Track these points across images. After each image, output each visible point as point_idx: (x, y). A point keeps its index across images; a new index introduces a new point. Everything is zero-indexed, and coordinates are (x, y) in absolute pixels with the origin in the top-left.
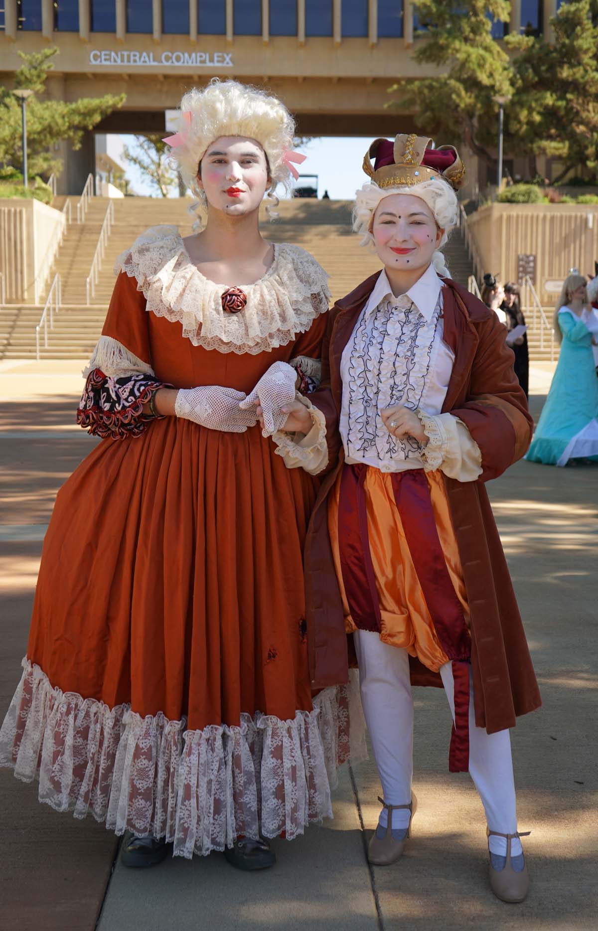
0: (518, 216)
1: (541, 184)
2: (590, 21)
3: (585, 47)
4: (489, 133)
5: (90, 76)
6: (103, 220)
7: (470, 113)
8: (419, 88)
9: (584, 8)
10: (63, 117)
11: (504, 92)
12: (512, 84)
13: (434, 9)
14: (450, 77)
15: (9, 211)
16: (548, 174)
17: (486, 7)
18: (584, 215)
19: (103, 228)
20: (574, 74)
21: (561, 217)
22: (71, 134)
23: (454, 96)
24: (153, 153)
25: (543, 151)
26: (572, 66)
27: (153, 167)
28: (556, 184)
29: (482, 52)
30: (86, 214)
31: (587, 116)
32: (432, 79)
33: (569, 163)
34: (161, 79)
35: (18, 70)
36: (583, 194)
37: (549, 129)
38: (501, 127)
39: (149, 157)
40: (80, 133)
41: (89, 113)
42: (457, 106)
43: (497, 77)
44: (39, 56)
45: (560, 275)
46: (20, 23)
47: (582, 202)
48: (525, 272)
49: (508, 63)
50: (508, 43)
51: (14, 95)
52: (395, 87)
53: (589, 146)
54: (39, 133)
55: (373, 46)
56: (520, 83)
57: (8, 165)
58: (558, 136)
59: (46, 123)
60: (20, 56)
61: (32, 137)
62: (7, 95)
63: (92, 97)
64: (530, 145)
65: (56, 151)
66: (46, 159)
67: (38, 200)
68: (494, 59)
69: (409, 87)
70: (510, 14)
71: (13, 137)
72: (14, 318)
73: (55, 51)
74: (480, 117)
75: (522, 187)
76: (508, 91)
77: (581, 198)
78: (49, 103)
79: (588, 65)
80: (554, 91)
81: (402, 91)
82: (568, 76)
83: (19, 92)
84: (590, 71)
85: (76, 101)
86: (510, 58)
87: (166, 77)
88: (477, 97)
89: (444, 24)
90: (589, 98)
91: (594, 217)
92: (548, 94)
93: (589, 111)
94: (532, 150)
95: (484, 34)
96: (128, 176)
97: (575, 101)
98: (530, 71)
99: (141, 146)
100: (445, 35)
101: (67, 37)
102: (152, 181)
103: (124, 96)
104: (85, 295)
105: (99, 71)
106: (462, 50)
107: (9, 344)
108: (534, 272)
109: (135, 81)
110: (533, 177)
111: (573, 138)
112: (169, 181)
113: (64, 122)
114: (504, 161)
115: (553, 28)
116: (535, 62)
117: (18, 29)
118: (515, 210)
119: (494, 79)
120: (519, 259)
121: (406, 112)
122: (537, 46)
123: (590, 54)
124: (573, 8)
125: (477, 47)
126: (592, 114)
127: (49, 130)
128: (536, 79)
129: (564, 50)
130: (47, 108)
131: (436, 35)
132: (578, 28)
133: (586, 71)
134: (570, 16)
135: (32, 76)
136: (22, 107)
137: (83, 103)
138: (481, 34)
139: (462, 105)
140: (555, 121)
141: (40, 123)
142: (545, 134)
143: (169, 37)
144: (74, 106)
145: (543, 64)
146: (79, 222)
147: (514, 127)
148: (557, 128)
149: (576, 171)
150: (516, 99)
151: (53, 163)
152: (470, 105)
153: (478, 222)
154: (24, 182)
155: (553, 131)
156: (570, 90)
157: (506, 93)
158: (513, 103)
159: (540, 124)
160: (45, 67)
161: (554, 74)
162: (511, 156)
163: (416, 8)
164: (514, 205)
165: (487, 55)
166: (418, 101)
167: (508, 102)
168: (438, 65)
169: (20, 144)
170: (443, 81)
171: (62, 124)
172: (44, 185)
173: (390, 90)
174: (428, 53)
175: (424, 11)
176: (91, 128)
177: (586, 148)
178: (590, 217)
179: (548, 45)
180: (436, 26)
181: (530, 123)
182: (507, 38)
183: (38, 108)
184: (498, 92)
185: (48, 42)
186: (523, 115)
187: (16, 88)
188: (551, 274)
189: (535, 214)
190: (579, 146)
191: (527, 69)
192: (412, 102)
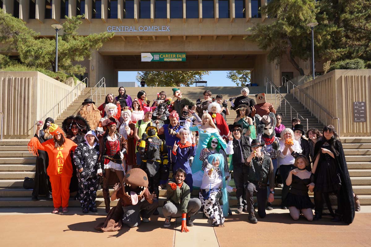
34: (139, 39)
101: (97, 21)
109: (128, 41)
143: (142, 20)
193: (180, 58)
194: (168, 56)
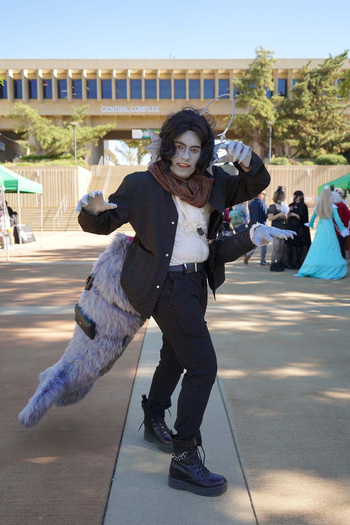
0: (278, 170)
1: (287, 157)
2: (308, 90)
3: (306, 100)
4: (265, 137)
5: (102, 117)
6: (107, 175)
7: (257, 129)
8: (236, 119)
9: (305, 84)
10: (91, 133)
11: (272, 119)
12: (275, 116)
13: (242, 85)
14: (249, 114)
15: (69, 171)
16: (290, 154)
17: (264, 85)
18: (306, 170)
19: (107, 178)
20: (301, 112)
21: (296, 171)
22: (94, 140)
23: (251, 122)
24: (128, 148)
25: (288, 144)
26: (300, 108)
27: (127, 154)
28: (294, 157)
29: (262, 103)
30: (100, 172)
31: (306, 130)
32: (242, 115)
33: (298, 149)
34: (130, 117)
35: (72, 114)
36: (305, 161)
37: (290, 134)
38: (271, 135)
39: (126, 149)
40: (98, 139)
41: (101, 131)
42: (252, 126)
43: (269, 113)
44: (81, 109)
46: (73, 96)
47: (305, 164)
49: (273, 108)
50: (273, 99)
51: (71, 124)
52: (226, 118)
53: (307, 141)
54: (81, 140)
55: (217, 102)
56: (278, 116)
57: (69, 153)
58: (294, 137)
59: (84, 135)
60: (73, 109)
61: (78, 141)
62: (68, 124)
63: (102, 124)
64: (282, 141)
65: (88, 147)
66: (84, 150)
67: (81, 166)
68: (267, 105)
70: (274, 88)
71: (71, 142)
72: (70, 214)
73: (87, 106)
74: (262, 131)
75: (280, 158)
76: (273, 119)
77: (305, 163)
78: (85, 127)
79: (307, 108)
80: (292, 119)
82: (298, 113)
83: (73, 123)
84: (308, 110)
85: (96, 126)
86: (274, 105)
87: (132, 116)
88: (260, 122)
89: (246, 92)
90: (307, 122)
92: (290, 120)
93: (306, 127)
94: (283, 144)
95: (264, 96)
96: (117, 158)
97: (301, 123)
98: (283, 111)
99: (123, 146)
100: (247, 96)
101: (92, 101)
102: (127, 160)
103: (115, 124)
105: (105, 114)
106: (254, 102)
107: (68, 225)
109: (120, 118)
110: (284, 154)
111: (300, 138)
112: (133, 159)
113: (91, 135)
114: (272, 148)
115: (291, 93)
116: (284, 107)
117: (73, 98)
118: (277, 168)
119: (267, 114)
122: (286, 100)
123: (308, 103)
124: (301, 84)
125: (260, 101)
126: (308, 128)
127: (85, 139)
128: (285, 114)
129: (296, 102)
130: (84, 129)
131: (243, 96)
132: (303, 93)
133: (306, 110)
134: (299, 88)
135: (78, 116)
136: (74, 129)
137: (99, 127)
138: (262, 96)
139: (254, 125)
140: (293, 131)
141: (82, 135)
142: (288, 137)
143: (133, 100)
144: (95, 128)
145: (288, 108)
146: (97, 176)
147: (276, 134)
148: (293, 134)
149: (301, 152)
150: (277, 122)
151: (87, 152)
152: (257, 125)
154: (75, 159)
155: (292, 136)
156: (299, 117)
157: (272, 121)
158: (275, 124)
159: (287, 133)
160: (83, 113)
161: (292, 112)
162: (274, 146)
163: (235, 85)
164: (276, 166)
165: (264, 104)
166: (236, 124)
167: (273, 124)
168: (244, 109)
169: (73, 144)
170: (246, 116)
171: (91, 136)
172: (83, 160)
173: (224, 119)
174: (240, 104)
175: (238, 87)
176: (102, 137)
177: (306, 142)
178: (309, 171)
179: (290, 100)
180: (243, 93)
181: (283, 132)
182: (273, 97)
183: (81, 129)
184: (269, 120)
185: (85, 103)
186: (280, 129)
187: (72, 121)
189: (285, 169)
190: (303, 141)
191: (281, 110)
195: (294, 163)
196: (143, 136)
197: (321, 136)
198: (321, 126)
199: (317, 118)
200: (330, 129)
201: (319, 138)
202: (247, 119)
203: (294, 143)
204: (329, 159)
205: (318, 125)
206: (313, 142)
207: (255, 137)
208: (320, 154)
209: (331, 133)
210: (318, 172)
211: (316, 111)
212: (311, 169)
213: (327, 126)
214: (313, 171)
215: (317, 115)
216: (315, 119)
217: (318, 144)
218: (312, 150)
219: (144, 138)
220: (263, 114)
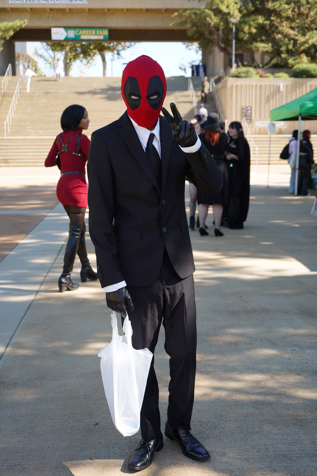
0: (242, 85)
1: (256, 67)
4: (228, 39)
5: (9, 10)
6: (15, 90)
7: (217, 28)
8: (189, 14)
11: (235, 16)
12: (240, 11)
14: (206, 8)
16: (261, 62)
18: (278, 84)
19: (15, 93)
20: (274, 6)
21: (265, 85)
23: (208, 19)
25: (257, 48)
28: (266, 67)
30: (7, 86)
31: (282, 30)
32: (197, 9)
33: (272, 56)
34: (48, 10)
36: (278, 72)
37: (261, 36)
38: (234, 36)
41: (6, 30)
42: (210, 24)
43: (231, 8)
45: (265, 117)
47: (277, 77)
48: (246, 115)
52: (176, 14)
53: (283, 46)
56: (245, 12)
58: (267, 40)
64: (250, 46)
69: (184, 14)
74: (223, 30)
75: (244, 69)
76: (237, 16)
77: (277, 75)
80: (263, 15)
81: (180, 16)
82: (271, 7)
84: (283, 4)
87: (51, 9)
88: (221, 19)
90: (283, 19)
91: (284, 85)
92: (260, 17)
93: (283, 26)
94: (251, 48)
97: (275, 20)
98: (250, 5)
103: (26, 20)
104: (4, 131)
105: (13, 6)
108: (251, 116)
109: (34, 12)
110: (253, 63)
111: (274, 41)
114: (236, 55)
118: (240, 82)
119: (229, 9)
120: (242, 109)
121: (183, 28)
126: (285, 28)
128: (253, 9)
133: (281, 4)
139: (213, 24)
140: (264, 32)
142: (259, 39)
145: (258, 1)
146: (3, 91)
147: (241, 35)
148: (265, 36)
150: (242, 20)
152: (217, 23)
153: (221, 88)
155: (264, 38)
156: (273, 15)
157: (236, 17)
158: (240, 22)
159: (256, 34)
161: (264, 6)
162: (240, 52)
164: (239, 79)
166: (189, 22)
167: (237, 22)
170: (202, 10)
173: (173, 16)
176: (8, 38)
177: (281, 47)
178: (282, 85)
181: (250, 33)
184: (232, 16)
186: (246, 28)
188: (260, 117)
189: (251, 84)
190: (278, 46)
191: (248, 3)
192: (185, 22)
193: (100, 35)
194: (86, 32)
195: (264, 75)
196: (67, 36)
197: (301, 39)
198: (301, 25)
199: (296, 14)
200: (312, 29)
201: (299, 42)
202: (203, 15)
203: (264, 47)
204: (308, 69)
205: (298, 23)
206: (291, 47)
207: (214, 39)
208: (298, 63)
209: (313, 35)
210: (294, 88)
211: (293, 5)
212: (285, 84)
213: (309, 25)
214: (287, 86)
215: (296, 10)
216: (293, 15)
217: (297, 50)
218: (288, 58)
219: (67, 40)
220: (224, 8)
